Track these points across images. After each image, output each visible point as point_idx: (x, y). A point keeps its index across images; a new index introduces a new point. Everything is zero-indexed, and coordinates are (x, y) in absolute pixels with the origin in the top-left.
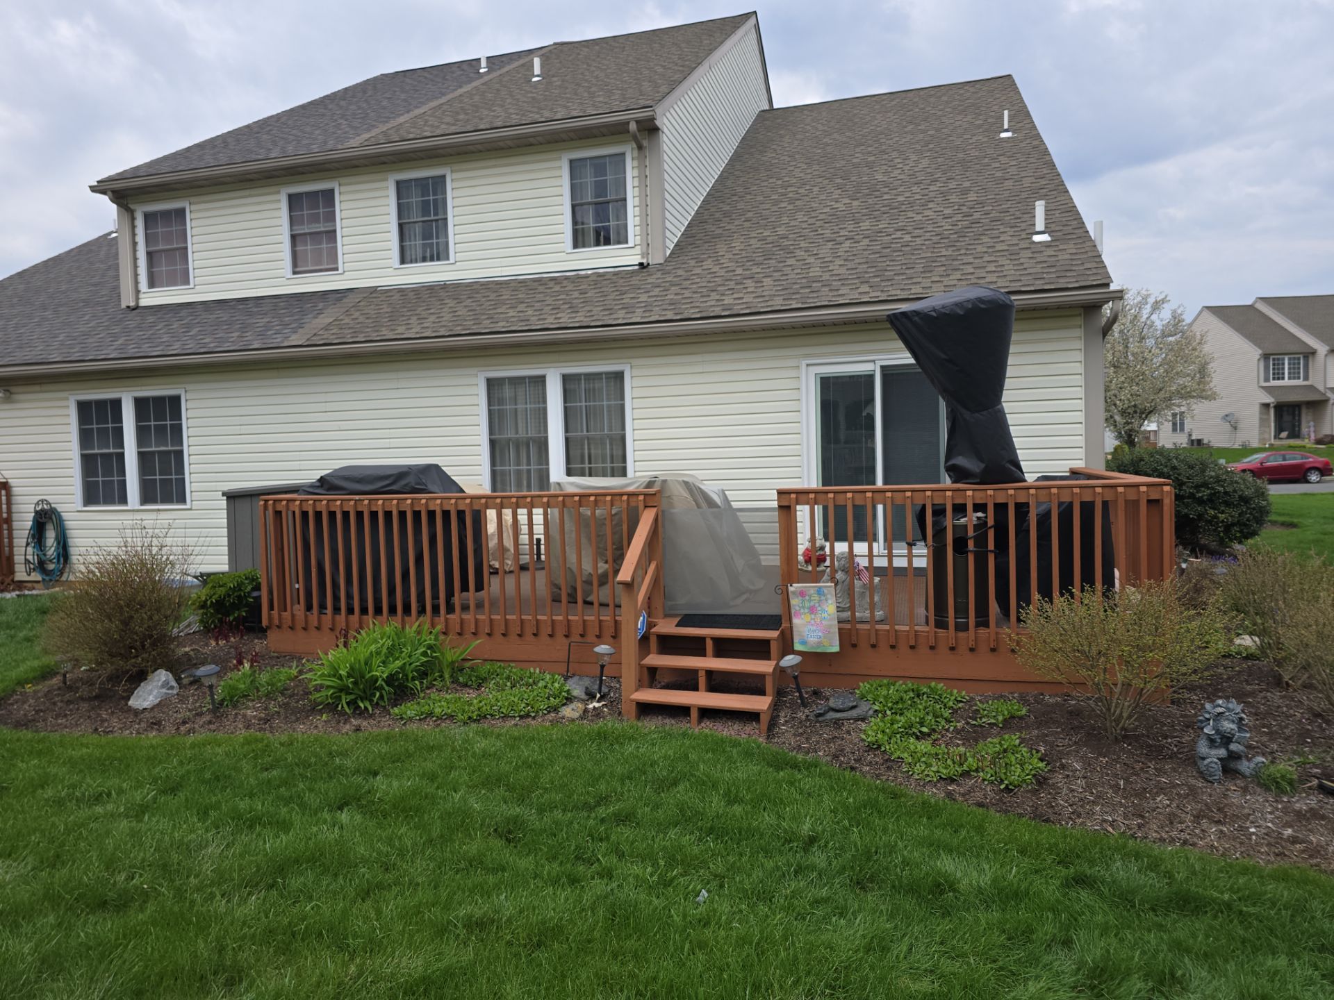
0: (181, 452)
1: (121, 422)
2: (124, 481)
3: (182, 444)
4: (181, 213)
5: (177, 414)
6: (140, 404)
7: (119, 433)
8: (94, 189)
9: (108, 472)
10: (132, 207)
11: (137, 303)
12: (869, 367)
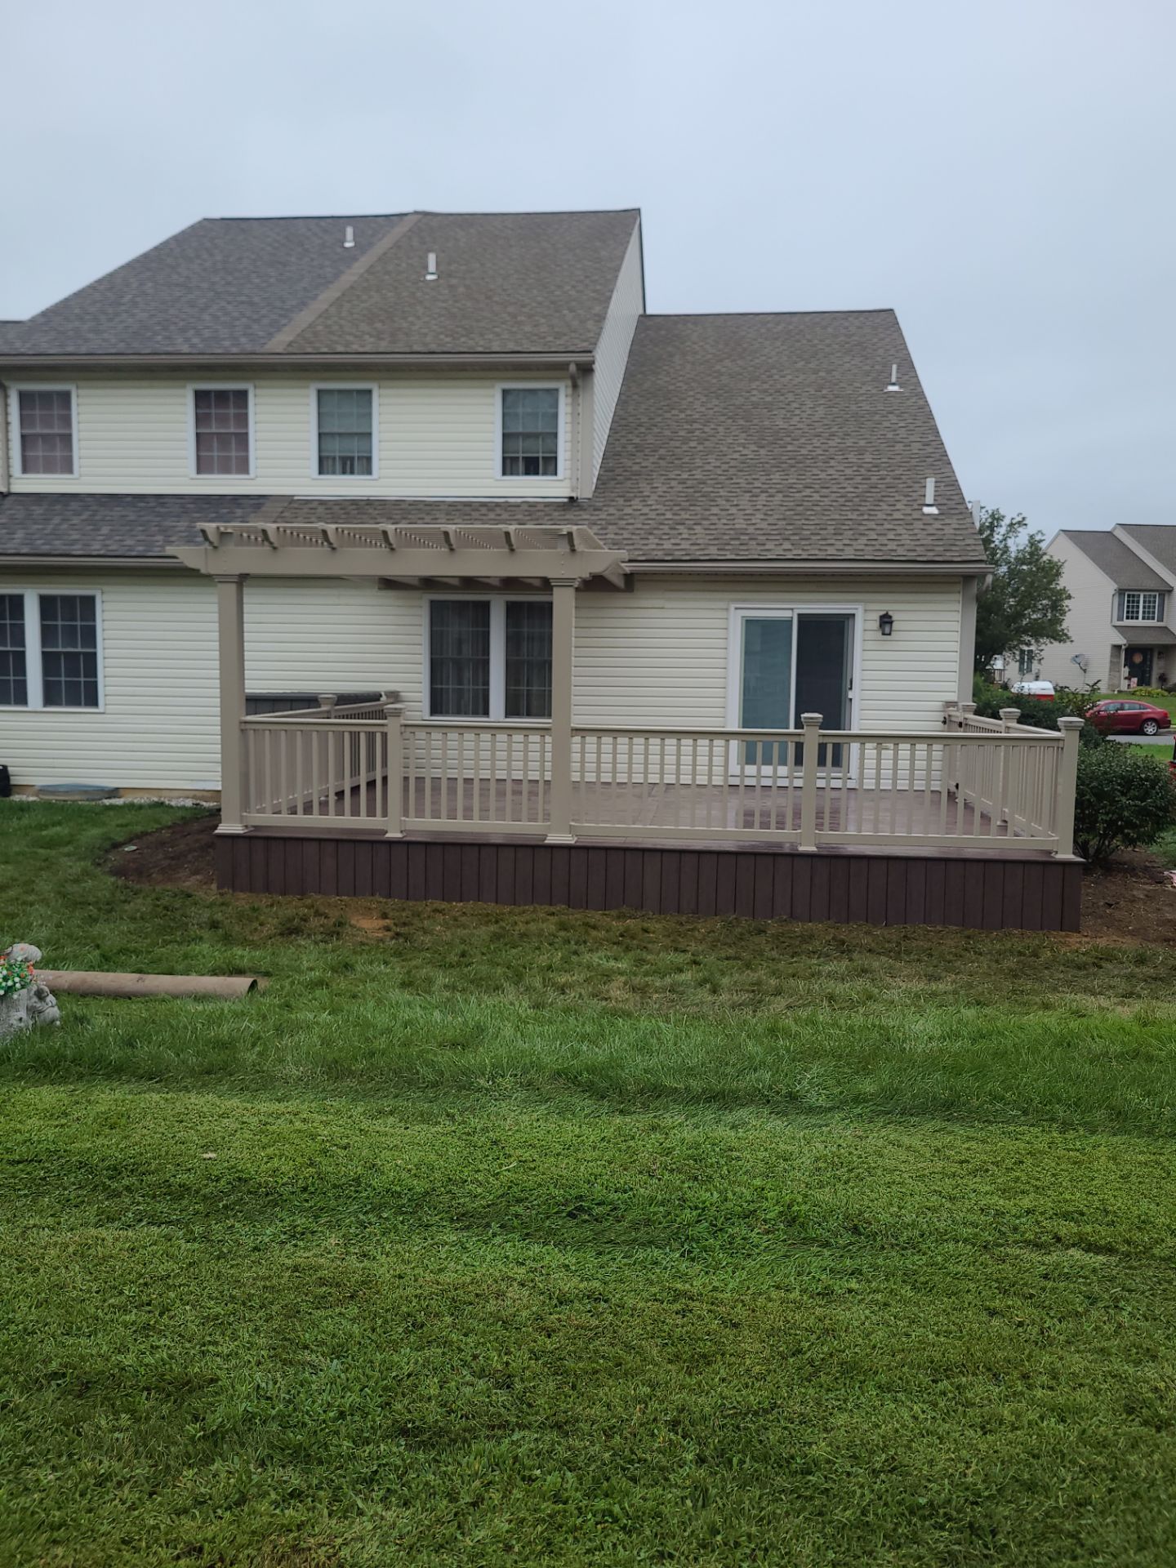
0: (94, 655)
1: (22, 619)
2: (25, 681)
3: (95, 647)
4: (66, 395)
5: (92, 615)
6: (46, 600)
7: (19, 630)
11: (9, 488)
12: (788, 614)
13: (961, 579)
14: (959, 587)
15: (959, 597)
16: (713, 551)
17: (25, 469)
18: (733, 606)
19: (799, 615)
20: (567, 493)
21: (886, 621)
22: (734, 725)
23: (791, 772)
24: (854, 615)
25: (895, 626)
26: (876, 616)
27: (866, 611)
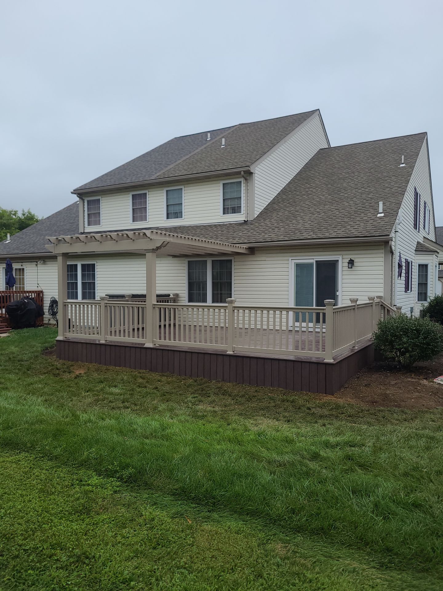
0: (95, 282)
1: (77, 272)
2: (77, 292)
3: (95, 280)
4: (99, 200)
5: (94, 270)
6: (83, 266)
7: (76, 275)
8: (72, 193)
9: (73, 289)
10: (83, 198)
11: (84, 231)
12: (312, 261)
13: (383, 243)
14: (383, 247)
15: (383, 251)
16: (281, 238)
17: (89, 225)
18: (290, 259)
19: (316, 261)
20: (244, 219)
21: (351, 263)
22: (292, 305)
23: (315, 325)
24: (339, 260)
25: (355, 264)
26: (347, 261)
27: (343, 258)
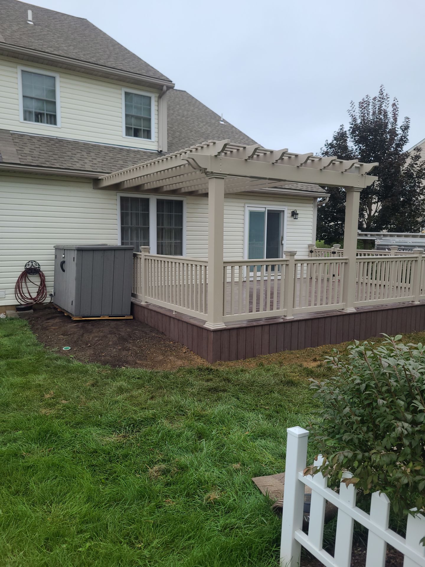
12: (263, 210)
13: (313, 199)
14: (312, 202)
15: (312, 205)
18: (247, 205)
19: (268, 210)
22: (246, 258)
24: (284, 211)
26: (290, 212)
27: (287, 209)
